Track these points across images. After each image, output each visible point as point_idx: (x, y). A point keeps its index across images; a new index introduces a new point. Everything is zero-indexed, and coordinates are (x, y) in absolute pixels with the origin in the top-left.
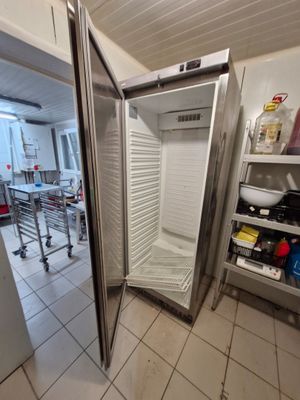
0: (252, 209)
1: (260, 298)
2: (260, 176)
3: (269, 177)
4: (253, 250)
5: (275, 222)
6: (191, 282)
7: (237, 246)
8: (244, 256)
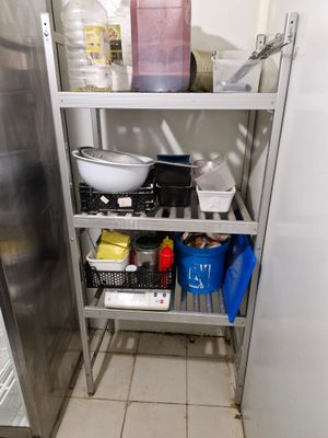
0: (105, 200)
1: (169, 334)
2: (122, 130)
3: (137, 130)
4: (124, 272)
5: (143, 218)
6: (16, 379)
7: (98, 273)
8: (113, 287)
